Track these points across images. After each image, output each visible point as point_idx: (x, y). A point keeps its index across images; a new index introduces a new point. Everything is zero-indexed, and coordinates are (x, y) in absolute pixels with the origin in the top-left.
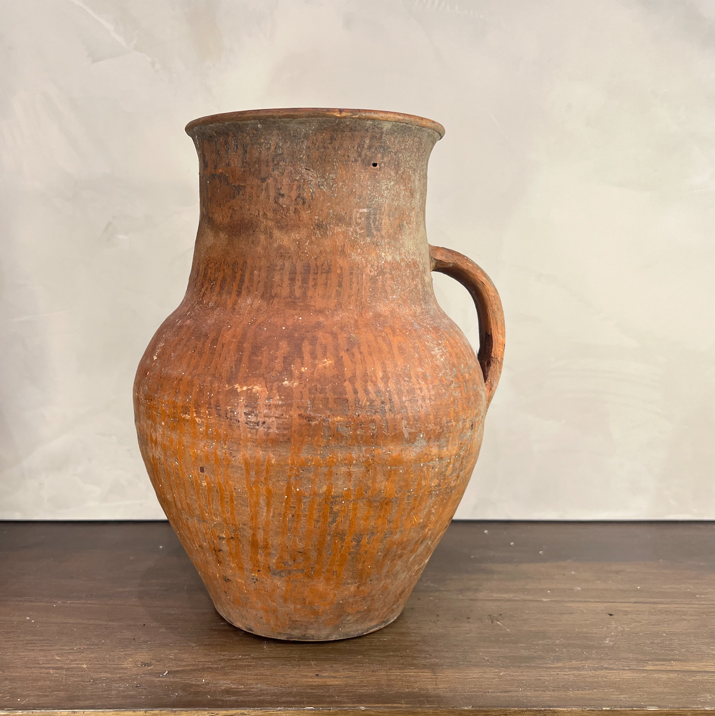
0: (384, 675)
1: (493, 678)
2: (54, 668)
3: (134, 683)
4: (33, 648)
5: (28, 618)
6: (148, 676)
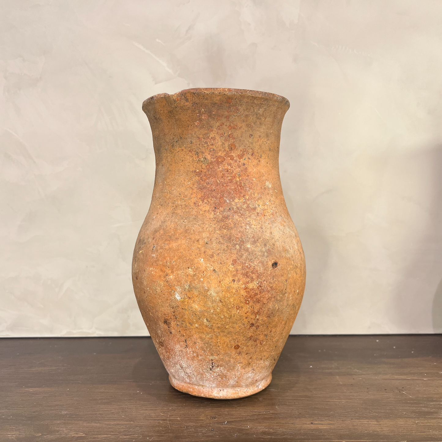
0: (350, 423)
1: (412, 424)
2: (162, 420)
3: (210, 429)
4: (146, 408)
6: (216, 424)
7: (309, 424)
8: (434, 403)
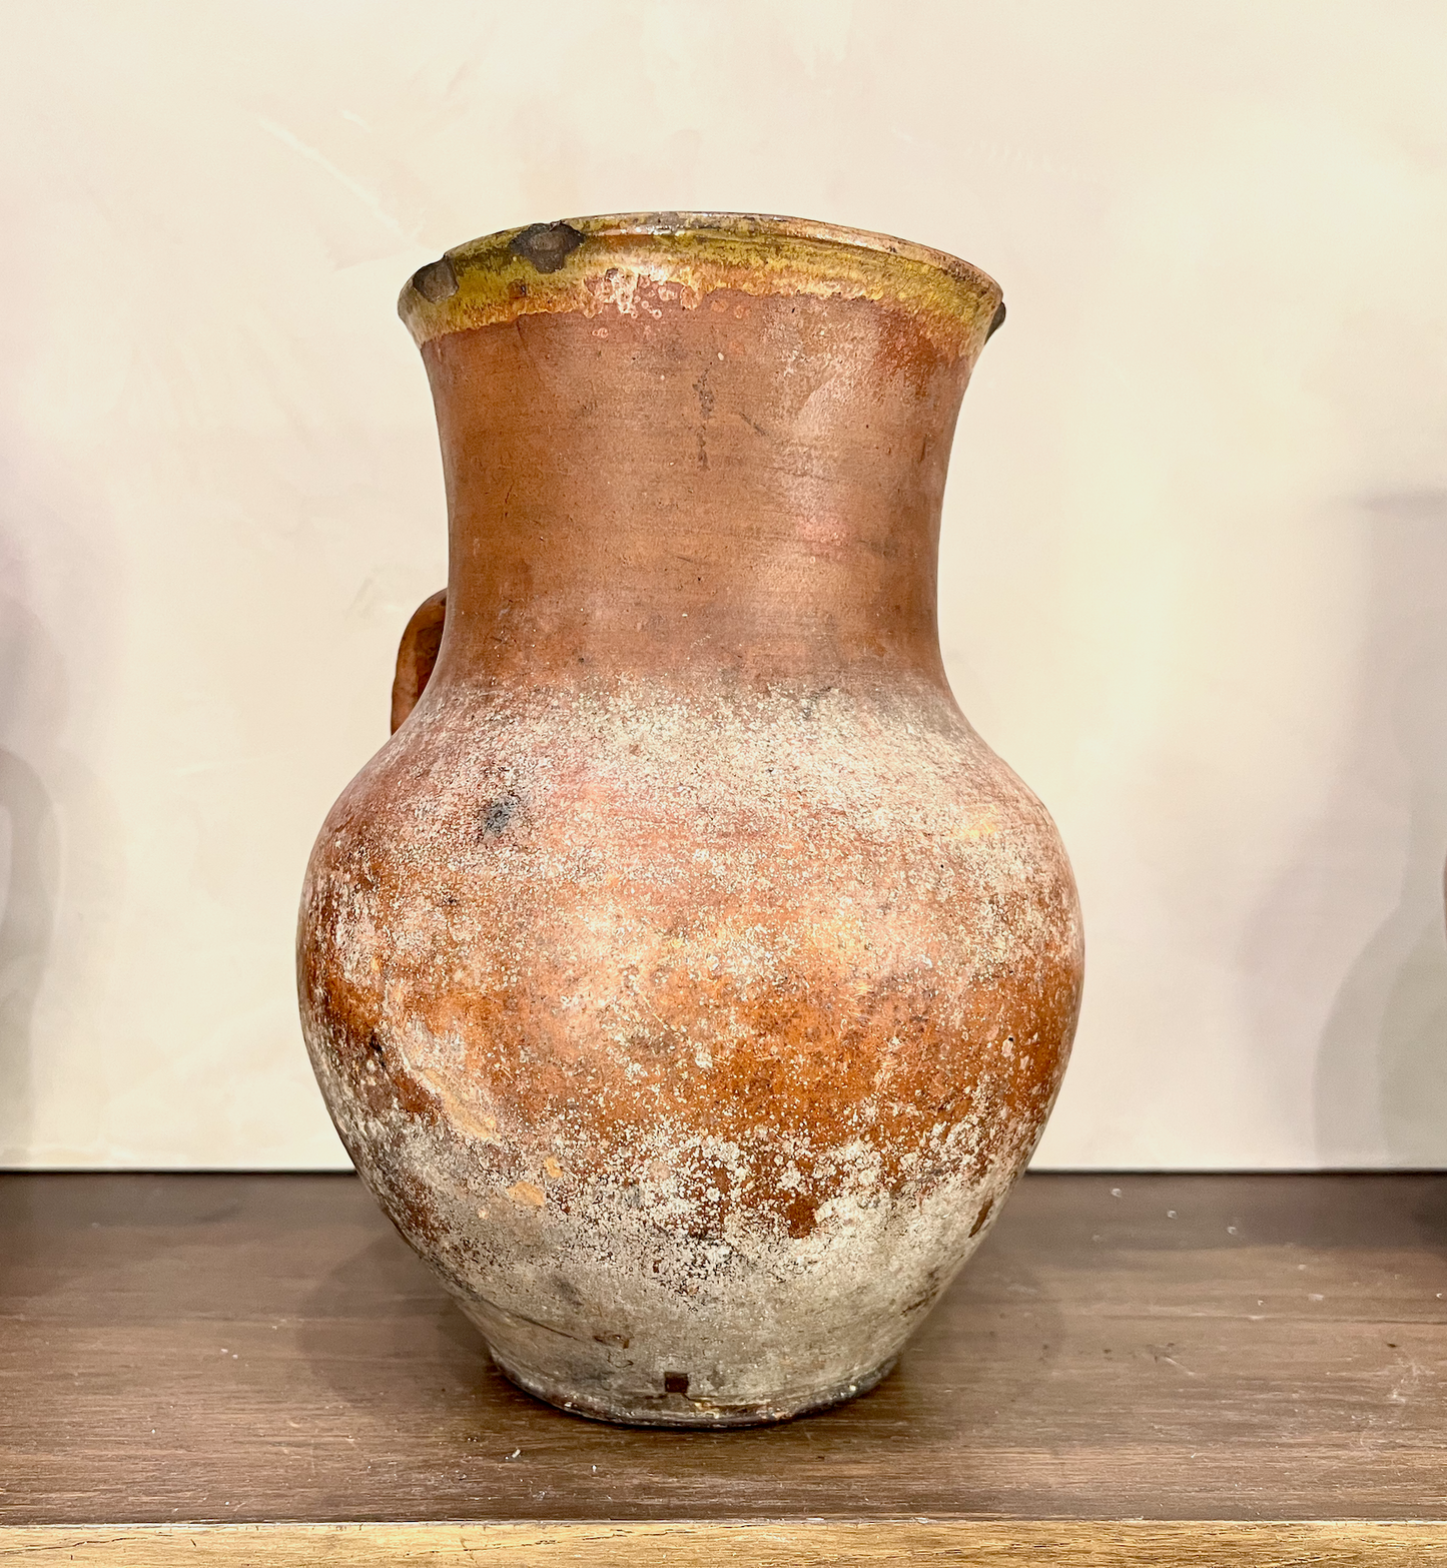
0: (957, 1458)
1: (1176, 1464)
2: (289, 1444)
3: (454, 1473)
4: (242, 1406)
5: (224, 1350)
6: (480, 1458)
8: (1269, 1395)
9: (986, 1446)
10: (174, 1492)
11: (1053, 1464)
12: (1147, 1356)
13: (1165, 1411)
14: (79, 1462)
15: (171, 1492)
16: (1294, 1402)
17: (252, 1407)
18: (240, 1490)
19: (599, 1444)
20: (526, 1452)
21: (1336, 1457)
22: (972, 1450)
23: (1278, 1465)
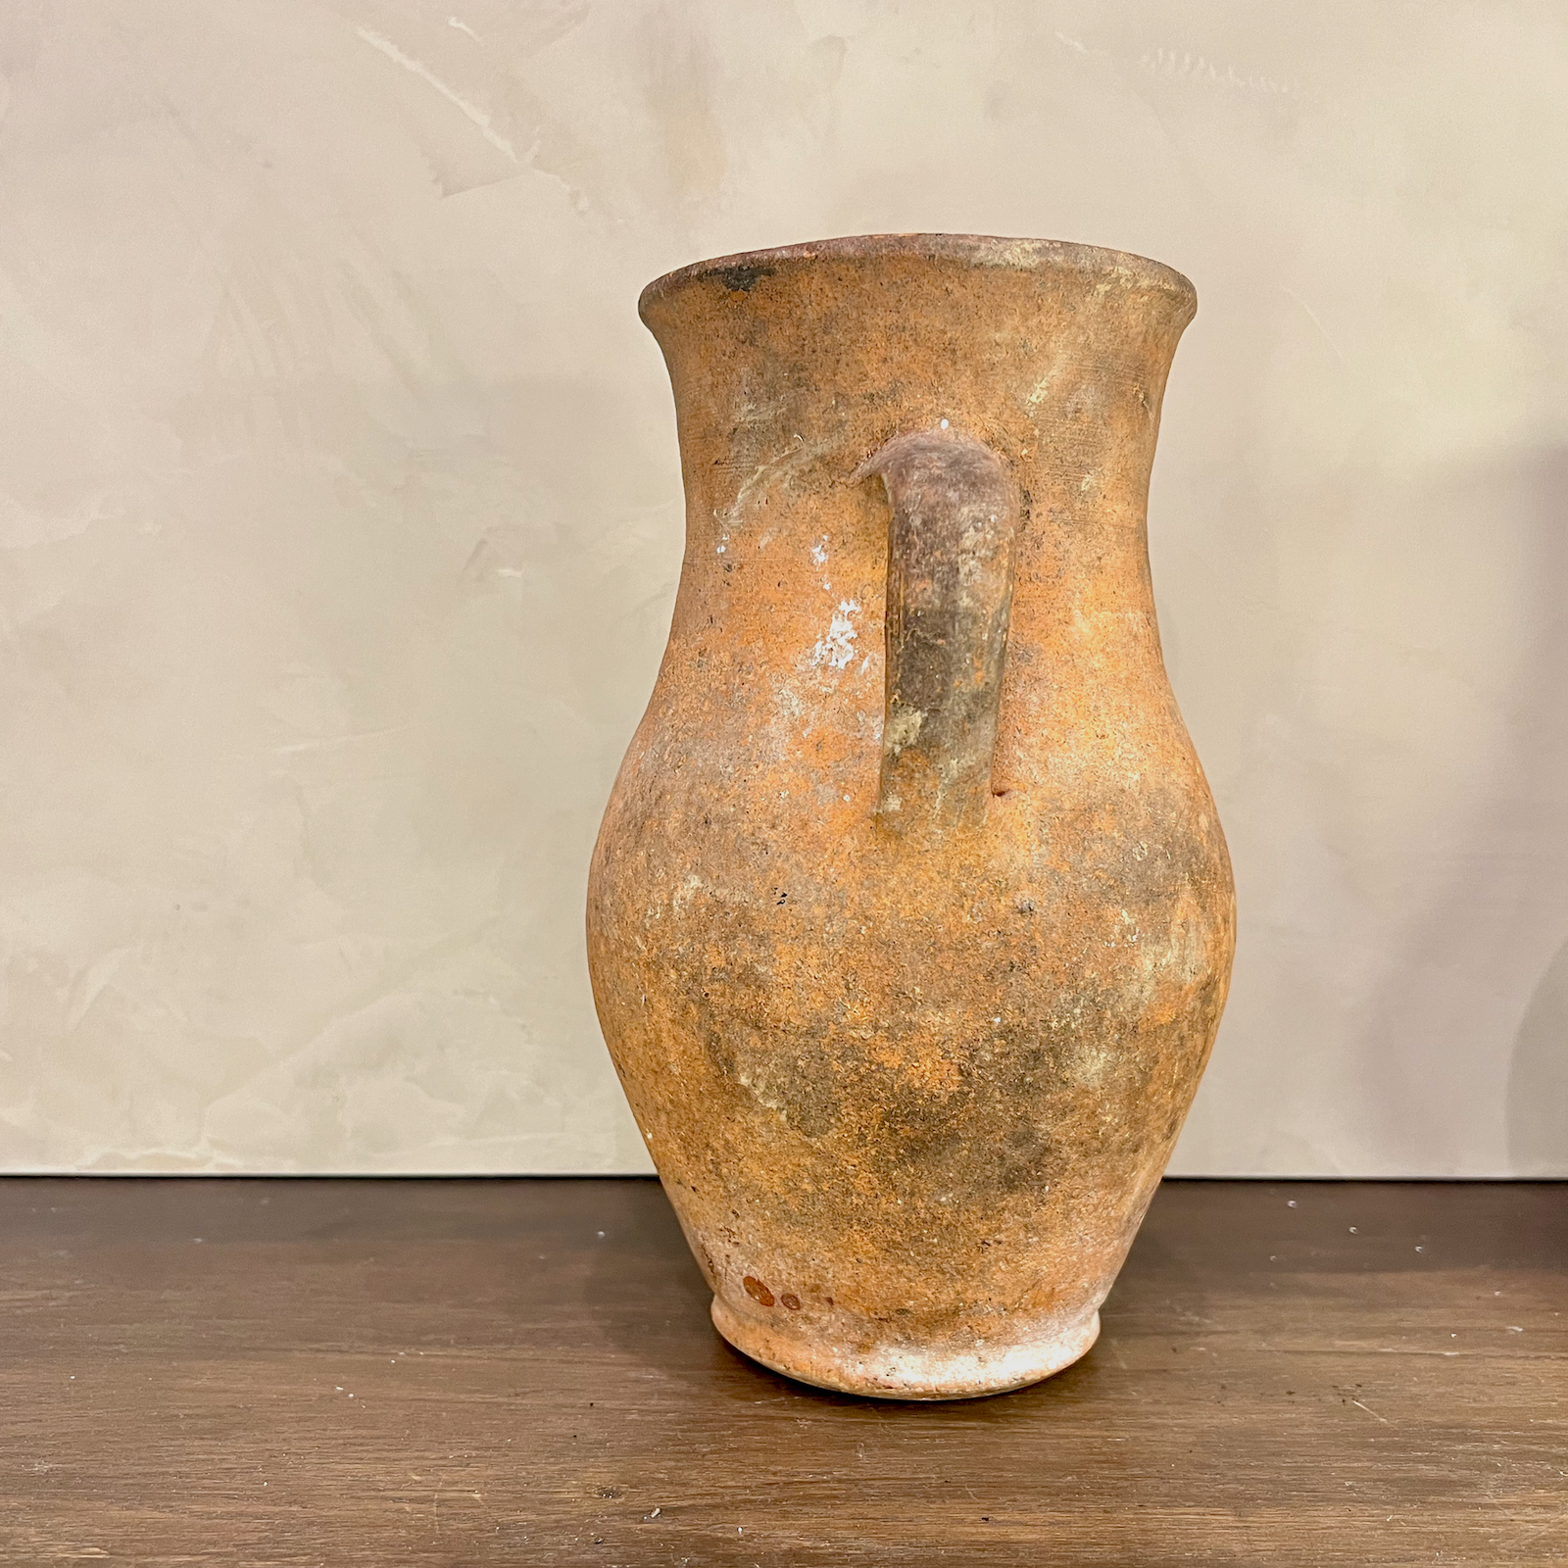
0: (1132, 1520)
1: (1372, 1529)
2: (411, 1500)
3: (590, 1536)
4: (359, 1455)
5: (339, 1388)
6: (617, 1518)
7: (973, 1523)
8: (1469, 1446)
9: (1165, 1506)
10: (290, 1556)
11: (1237, 1527)
12: (1333, 1399)
13: (1356, 1465)
14: (186, 1519)
15: (285, 1556)
16: (1495, 1454)
17: (370, 1455)
18: (359, 1555)
19: (745, 1501)
20: (666, 1510)
21: (1547, 1521)
22: (1149, 1511)
23: (1482, 1530)
